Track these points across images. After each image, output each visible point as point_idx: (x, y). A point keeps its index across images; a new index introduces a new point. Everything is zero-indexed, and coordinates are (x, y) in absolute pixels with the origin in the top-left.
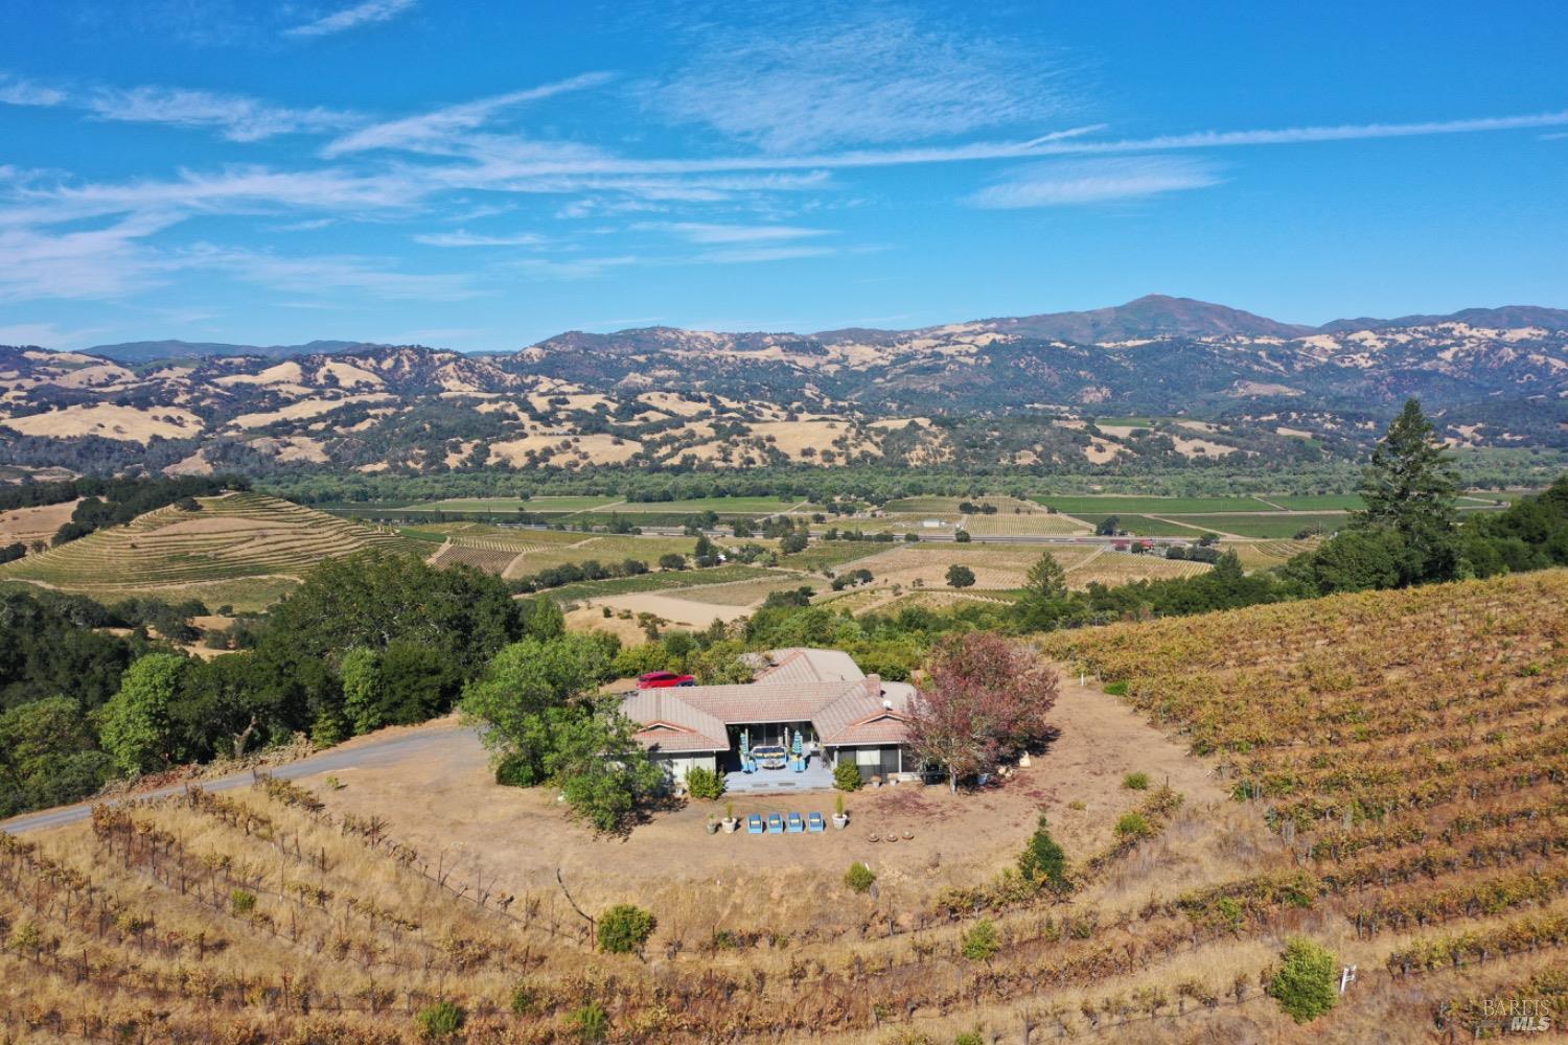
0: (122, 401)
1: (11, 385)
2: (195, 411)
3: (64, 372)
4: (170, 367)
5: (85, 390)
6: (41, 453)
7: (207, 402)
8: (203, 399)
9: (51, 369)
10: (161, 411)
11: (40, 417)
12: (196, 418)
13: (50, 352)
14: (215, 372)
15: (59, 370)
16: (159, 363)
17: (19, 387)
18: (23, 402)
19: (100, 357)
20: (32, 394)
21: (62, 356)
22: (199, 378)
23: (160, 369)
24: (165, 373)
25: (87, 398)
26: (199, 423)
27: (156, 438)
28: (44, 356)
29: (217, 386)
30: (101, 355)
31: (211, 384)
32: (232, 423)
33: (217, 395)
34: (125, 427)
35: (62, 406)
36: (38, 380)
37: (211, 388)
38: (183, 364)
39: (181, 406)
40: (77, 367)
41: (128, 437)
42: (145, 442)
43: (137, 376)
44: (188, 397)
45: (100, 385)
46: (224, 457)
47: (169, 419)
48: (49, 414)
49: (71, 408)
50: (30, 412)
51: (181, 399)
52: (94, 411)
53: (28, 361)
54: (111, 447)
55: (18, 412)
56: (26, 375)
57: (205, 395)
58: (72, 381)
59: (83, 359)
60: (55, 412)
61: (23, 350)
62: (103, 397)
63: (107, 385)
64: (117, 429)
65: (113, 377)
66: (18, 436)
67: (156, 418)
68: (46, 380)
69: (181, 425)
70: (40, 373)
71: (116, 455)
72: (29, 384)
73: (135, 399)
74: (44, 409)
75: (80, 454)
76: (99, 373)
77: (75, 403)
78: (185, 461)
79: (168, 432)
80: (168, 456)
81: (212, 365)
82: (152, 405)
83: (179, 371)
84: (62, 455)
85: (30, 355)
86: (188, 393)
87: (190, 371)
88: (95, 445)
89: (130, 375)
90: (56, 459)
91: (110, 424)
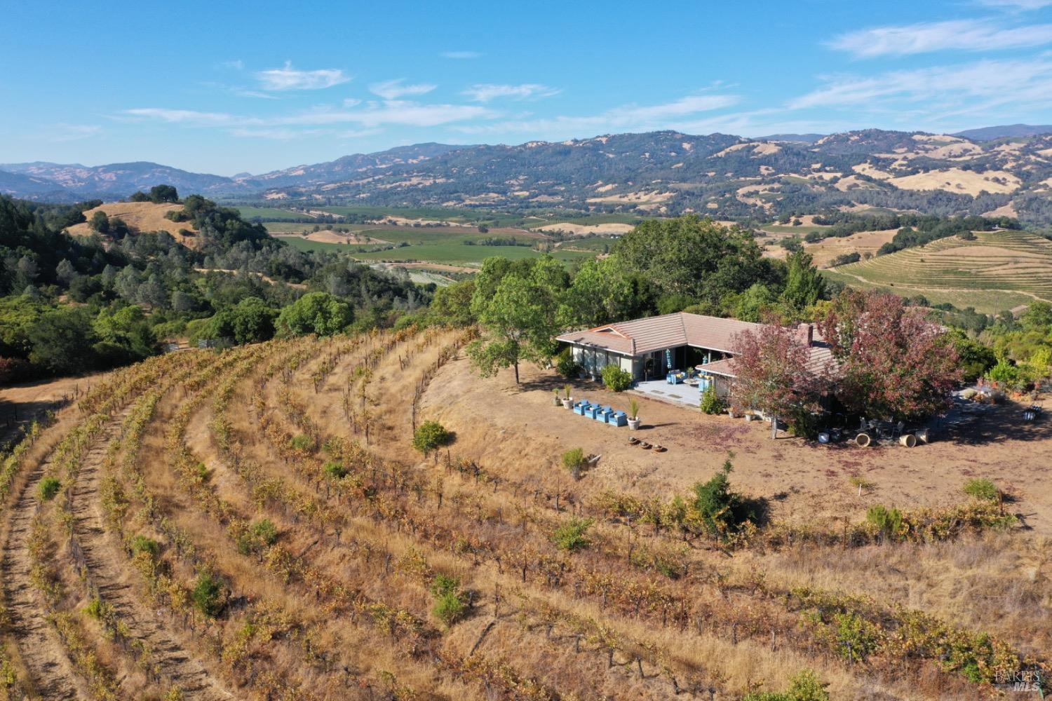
0: (966, 167)
1: (901, 157)
2: (1018, 174)
3: (935, 148)
4: (1008, 143)
5: (945, 160)
6: (906, 200)
7: (1028, 167)
8: (1025, 165)
9: (927, 146)
10: (991, 174)
11: (911, 177)
12: (1016, 179)
13: (928, 135)
14: (1041, 146)
15: (932, 147)
16: (1001, 141)
17: (905, 158)
18: (904, 168)
19: (961, 137)
20: (911, 163)
21: (936, 138)
22: (1027, 151)
23: (1000, 144)
24: (1004, 147)
25: (944, 166)
26: (1018, 183)
27: (984, 193)
28: (925, 138)
29: (1039, 156)
30: (962, 137)
31: (1034, 154)
32: (1041, 183)
33: (1037, 163)
34: (964, 185)
35: (926, 170)
36: (917, 153)
37: (1033, 158)
38: (1017, 141)
39: (1008, 170)
40: (944, 144)
41: (965, 192)
42: (975, 194)
43: (983, 149)
44: (1014, 164)
45: (955, 157)
46: (1027, 208)
47: (997, 180)
48: (917, 175)
49: (931, 172)
50: (906, 174)
51: (1008, 166)
52: (946, 174)
53: (915, 142)
54: (949, 198)
55: (899, 174)
56: (910, 151)
57: (1028, 162)
58: (940, 153)
59: (949, 139)
60: (921, 175)
61: (914, 134)
62: (955, 164)
63: (960, 156)
64: (958, 186)
65: (966, 151)
66: (894, 189)
67: (987, 179)
68: (922, 153)
69: (1004, 184)
70: (920, 149)
71: (953, 203)
72: (911, 156)
73: (975, 165)
74: (915, 172)
75: (929, 202)
76: (957, 149)
77: (934, 168)
78: (999, 209)
79: (993, 188)
80: (987, 205)
81: (1039, 140)
82: (986, 169)
83: (1014, 145)
84: (918, 202)
85: (917, 137)
86: (1015, 161)
87: (1022, 145)
88: (940, 196)
89: (978, 149)
90: (913, 205)
91: (954, 183)
